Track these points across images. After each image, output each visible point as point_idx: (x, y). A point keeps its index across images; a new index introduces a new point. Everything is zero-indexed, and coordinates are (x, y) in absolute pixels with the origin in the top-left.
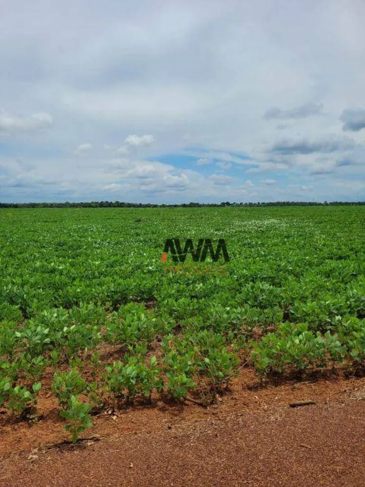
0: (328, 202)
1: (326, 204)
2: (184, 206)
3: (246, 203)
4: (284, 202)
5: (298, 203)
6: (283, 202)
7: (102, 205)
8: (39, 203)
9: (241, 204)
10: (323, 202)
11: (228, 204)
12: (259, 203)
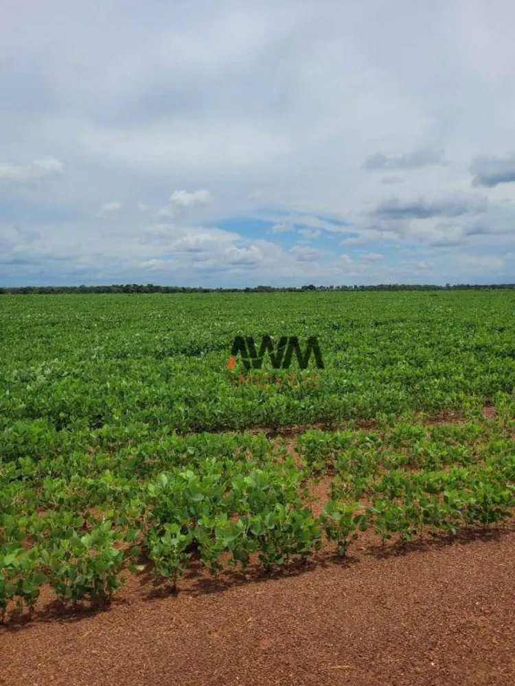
0: (451, 285)
1: (448, 288)
2: (247, 290)
3: (338, 285)
4: (390, 285)
5: (409, 286)
6: (388, 284)
7: (126, 290)
8: (34, 287)
9: (332, 287)
10: (444, 285)
11: (312, 288)
12: (356, 287)
